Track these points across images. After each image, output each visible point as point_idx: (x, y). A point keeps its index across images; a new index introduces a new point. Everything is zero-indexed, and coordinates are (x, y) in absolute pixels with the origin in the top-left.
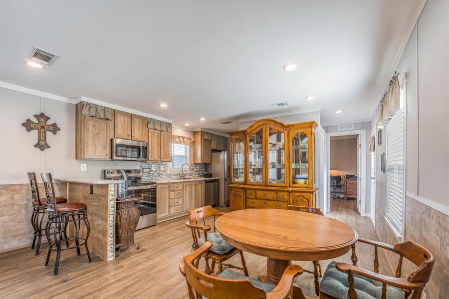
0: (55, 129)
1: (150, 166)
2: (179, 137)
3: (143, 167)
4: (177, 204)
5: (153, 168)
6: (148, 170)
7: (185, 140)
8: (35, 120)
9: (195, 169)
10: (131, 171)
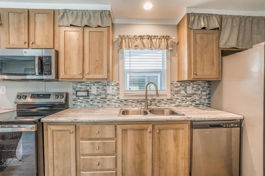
1: (88, 88)
2: (142, 37)
3: (77, 89)
4: (99, 167)
5: (94, 90)
6: (85, 94)
7: (154, 41)
9: (183, 92)
10: (50, 95)
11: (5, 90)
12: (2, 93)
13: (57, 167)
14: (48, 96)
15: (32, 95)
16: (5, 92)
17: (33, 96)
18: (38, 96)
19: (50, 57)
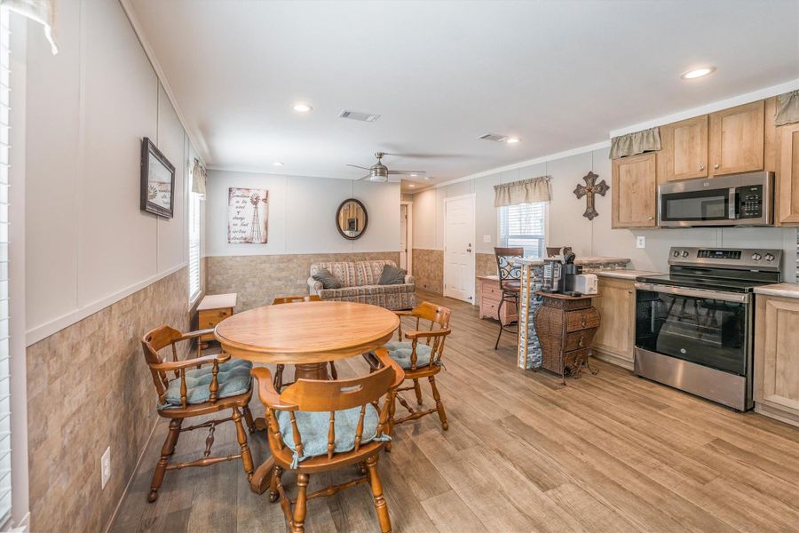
0: (603, 188)
8: (584, 184)
10: (740, 252)
11: (643, 242)
12: (639, 246)
13: (783, 373)
14: (736, 254)
15: (699, 251)
16: (643, 246)
17: (702, 253)
18: (713, 253)
19: (760, 187)
